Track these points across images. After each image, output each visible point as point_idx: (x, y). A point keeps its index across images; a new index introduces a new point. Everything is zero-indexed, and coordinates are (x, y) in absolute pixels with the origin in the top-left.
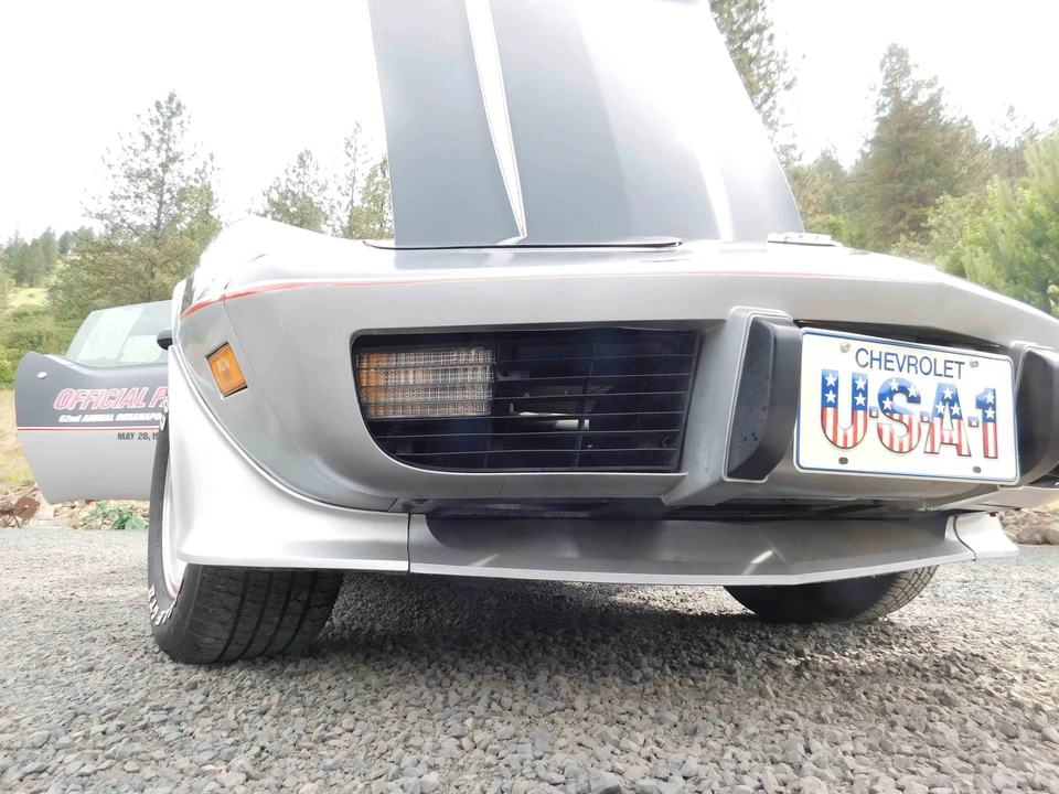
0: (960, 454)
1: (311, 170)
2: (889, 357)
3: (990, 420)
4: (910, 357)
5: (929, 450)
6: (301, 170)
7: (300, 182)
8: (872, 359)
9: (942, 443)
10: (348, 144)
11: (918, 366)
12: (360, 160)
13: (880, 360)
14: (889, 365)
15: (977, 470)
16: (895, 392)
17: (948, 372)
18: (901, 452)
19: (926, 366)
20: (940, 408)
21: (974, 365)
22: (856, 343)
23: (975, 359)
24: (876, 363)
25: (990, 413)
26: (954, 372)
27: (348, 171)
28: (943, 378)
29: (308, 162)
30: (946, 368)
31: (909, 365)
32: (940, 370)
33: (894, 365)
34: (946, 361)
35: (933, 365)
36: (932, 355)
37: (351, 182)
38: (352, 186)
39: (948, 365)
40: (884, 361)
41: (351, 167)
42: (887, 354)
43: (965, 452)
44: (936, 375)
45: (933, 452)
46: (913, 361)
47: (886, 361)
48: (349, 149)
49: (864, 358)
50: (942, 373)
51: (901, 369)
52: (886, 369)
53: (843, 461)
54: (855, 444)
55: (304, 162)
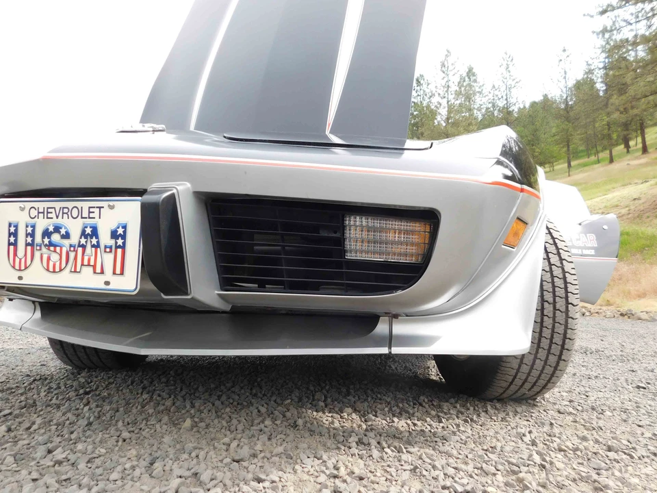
0: (95, 272)
1: (424, 87)
2: (49, 210)
3: (119, 247)
4: (63, 208)
5: (73, 270)
6: (419, 88)
7: (418, 95)
8: (39, 213)
9: (82, 265)
10: (443, 65)
11: (69, 213)
12: (451, 74)
13: (43, 213)
14: (50, 215)
15: (107, 283)
16: (51, 233)
17: (91, 215)
18: (54, 272)
19: (75, 213)
20: (83, 241)
21: (112, 207)
22: (28, 203)
23: (111, 203)
24: (41, 215)
25: (120, 242)
26: (96, 215)
27: (443, 82)
28: (88, 220)
29: (422, 82)
30: (90, 212)
31: (63, 213)
32: (85, 214)
33: (53, 215)
34: (90, 208)
35: (80, 211)
36: (79, 204)
37: (446, 89)
38: (447, 91)
39: (91, 210)
40: (46, 213)
41: (446, 79)
42: (48, 208)
43: (98, 270)
44: (82, 218)
45: (75, 271)
46: (66, 211)
47: (48, 213)
48: (443, 68)
49: (34, 213)
50: (87, 216)
51: (57, 217)
52: (48, 218)
53: (20, 278)
54: (26, 268)
55: (419, 82)
